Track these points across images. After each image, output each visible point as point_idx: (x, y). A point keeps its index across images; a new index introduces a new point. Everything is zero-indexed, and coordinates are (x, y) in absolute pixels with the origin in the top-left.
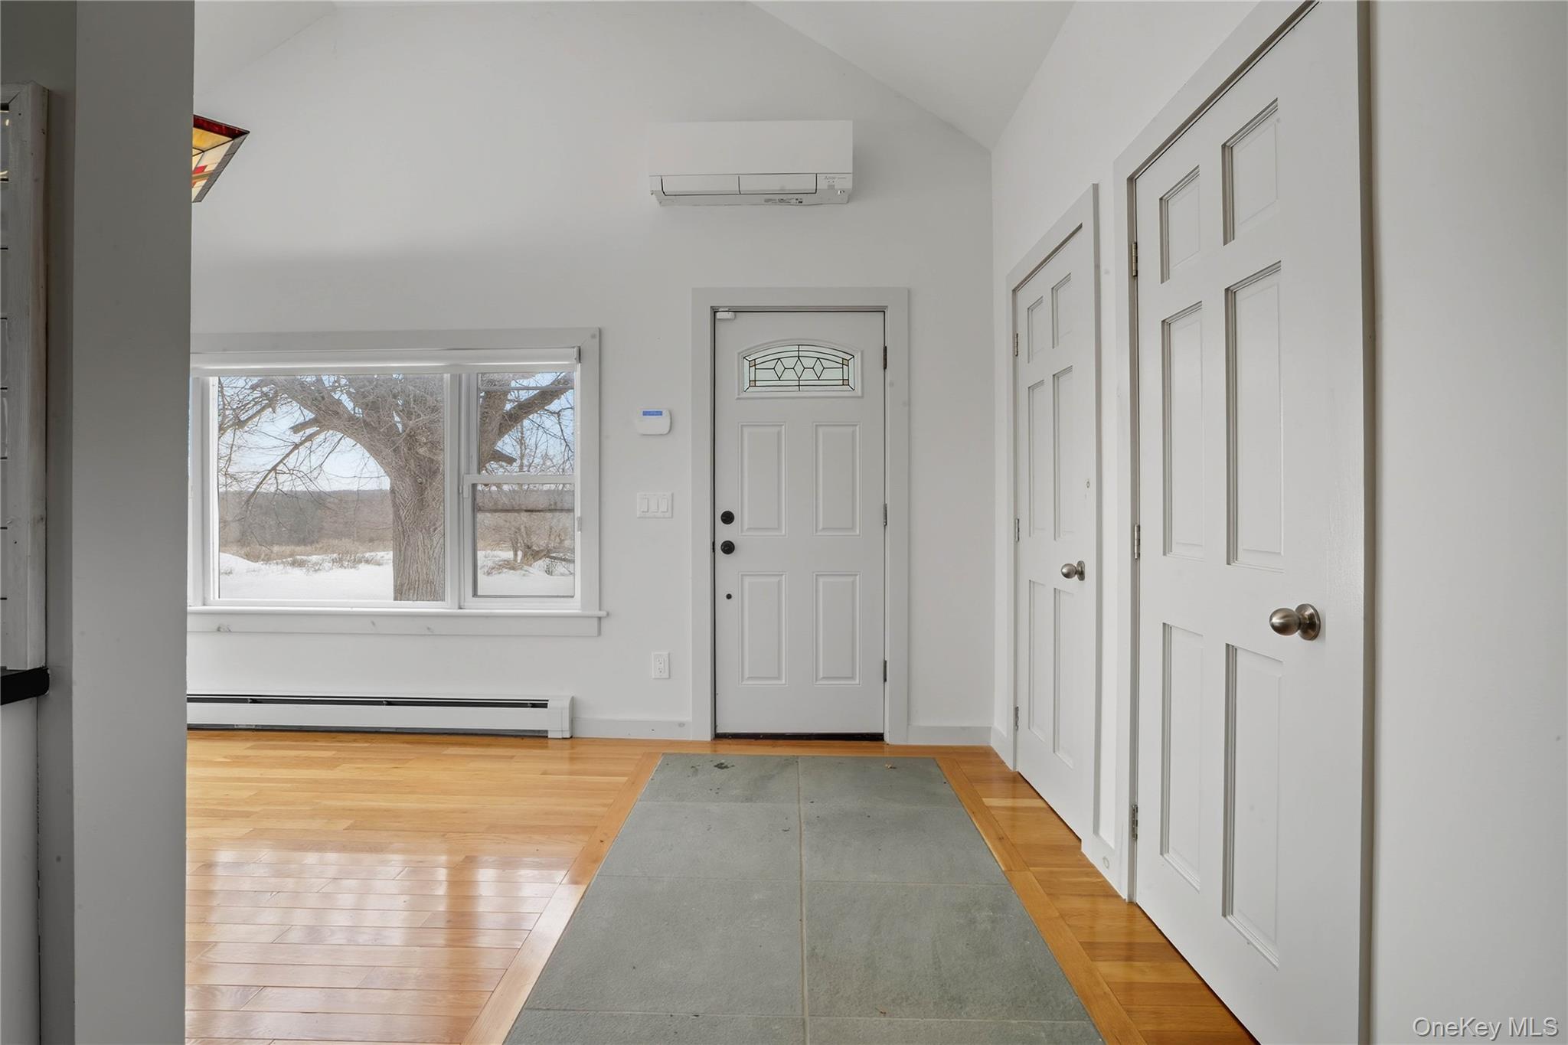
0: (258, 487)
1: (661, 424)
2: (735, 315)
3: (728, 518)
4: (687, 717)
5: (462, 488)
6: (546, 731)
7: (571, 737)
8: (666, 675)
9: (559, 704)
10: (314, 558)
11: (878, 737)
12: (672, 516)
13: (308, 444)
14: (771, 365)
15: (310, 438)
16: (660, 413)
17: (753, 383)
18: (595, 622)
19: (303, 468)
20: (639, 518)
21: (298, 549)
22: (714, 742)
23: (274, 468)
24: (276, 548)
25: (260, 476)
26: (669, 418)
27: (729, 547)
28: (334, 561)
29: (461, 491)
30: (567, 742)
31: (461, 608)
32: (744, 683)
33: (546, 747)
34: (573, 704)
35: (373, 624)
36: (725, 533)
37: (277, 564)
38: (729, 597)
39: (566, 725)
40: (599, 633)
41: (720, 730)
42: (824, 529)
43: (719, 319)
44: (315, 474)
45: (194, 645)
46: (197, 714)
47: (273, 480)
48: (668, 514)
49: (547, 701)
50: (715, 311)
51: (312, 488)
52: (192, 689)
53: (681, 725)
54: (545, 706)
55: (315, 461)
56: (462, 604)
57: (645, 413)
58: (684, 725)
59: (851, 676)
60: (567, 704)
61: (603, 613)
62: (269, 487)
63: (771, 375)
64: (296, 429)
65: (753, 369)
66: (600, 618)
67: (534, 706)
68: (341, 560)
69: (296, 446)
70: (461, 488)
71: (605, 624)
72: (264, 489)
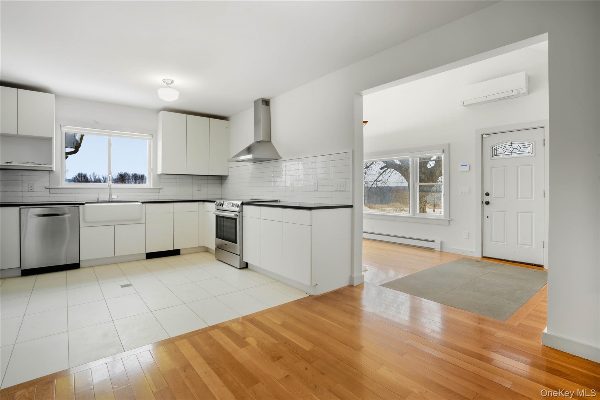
0: (372, 185)
1: (467, 168)
2: (489, 136)
3: (487, 194)
6: (434, 249)
8: (468, 238)
9: (438, 242)
11: (542, 266)
12: (470, 193)
13: (384, 173)
14: (502, 149)
15: (385, 171)
16: (466, 165)
17: (496, 155)
19: (384, 180)
20: (460, 194)
21: (383, 206)
22: (482, 258)
23: (376, 180)
24: (377, 205)
25: (373, 182)
26: (469, 167)
27: (487, 203)
28: (394, 210)
29: (414, 187)
30: (440, 252)
31: (414, 216)
32: (492, 243)
33: (434, 252)
34: (442, 243)
36: (486, 199)
37: (377, 210)
38: (488, 217)
39: (439, 248)
40: (449, 224)
41: (484, 256)
42: (520, 198)
43: (484, 137)
44: (386, 181)
45: (365, 221)
46: (365, 235)
47: (375, 184)
50: (482, 135)
51: (386, 185)
52: (364, 230)
53: (472, 252)
54: (434, 242)
55: (387, 177)
57: (462, 166)
59: (530, 245)
60: (440, 242)
61: (450, 219)
62: (374, 186)
63: (502, 152)
64: (381, 169)
65: (496, 151)
66: (449, 221)
67: (431, 241)
68: (396, 210)
69: (381, 174)
71: (451, 222)
72: (373, 186)
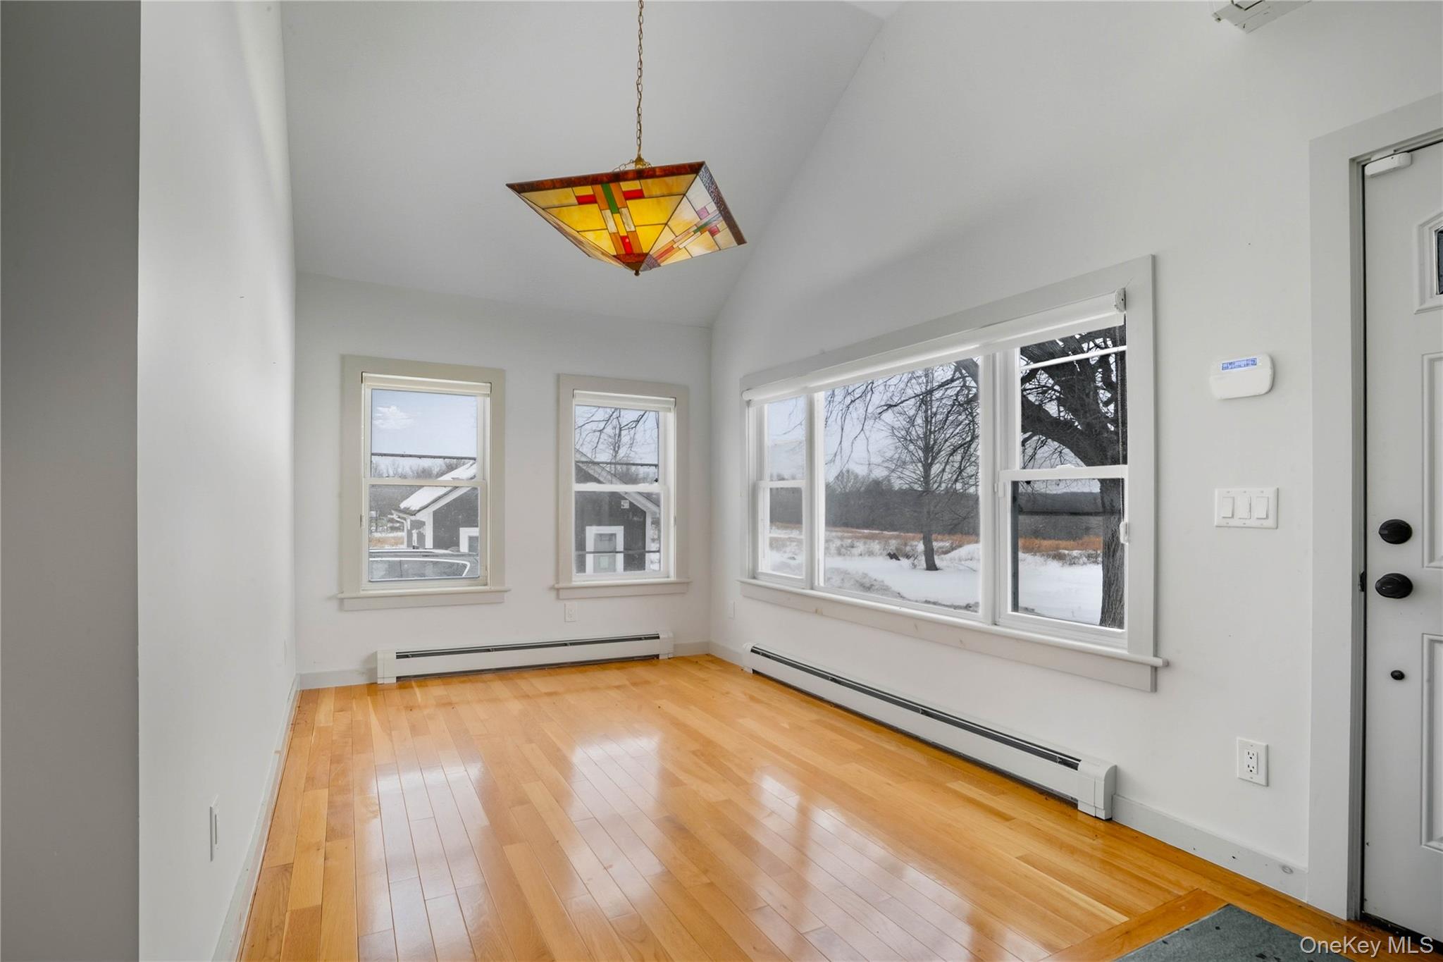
3: (1398, 533)
4: (1300, 860)
5: (998, 485)
6: (1076, 801)
7: (1109, 820)
9: (1093, 769)
10: (1075, 553)
18: (1147, 673)
20: (1218, 528)
22: (1358, 924)
27: (1398, 588)
29: (996, 490)
30: (1104, 825)
31: (996, 624)
34: (1114, 777)
35: (916, 626)
36: (1388, 559)
38: (1397, 675)
39: (1103, 802)
40: (1154, 690)
41: (1369, 911)
48: (1270, 522)
49: (1079, 761)
54: (1075, 767)
56: (997, 619)
58: (1292, 871)
60: (1103, 771)
66: (1155, 669)
67: (1060, 761)
70: (996, 485)
71: (1164, 677)
